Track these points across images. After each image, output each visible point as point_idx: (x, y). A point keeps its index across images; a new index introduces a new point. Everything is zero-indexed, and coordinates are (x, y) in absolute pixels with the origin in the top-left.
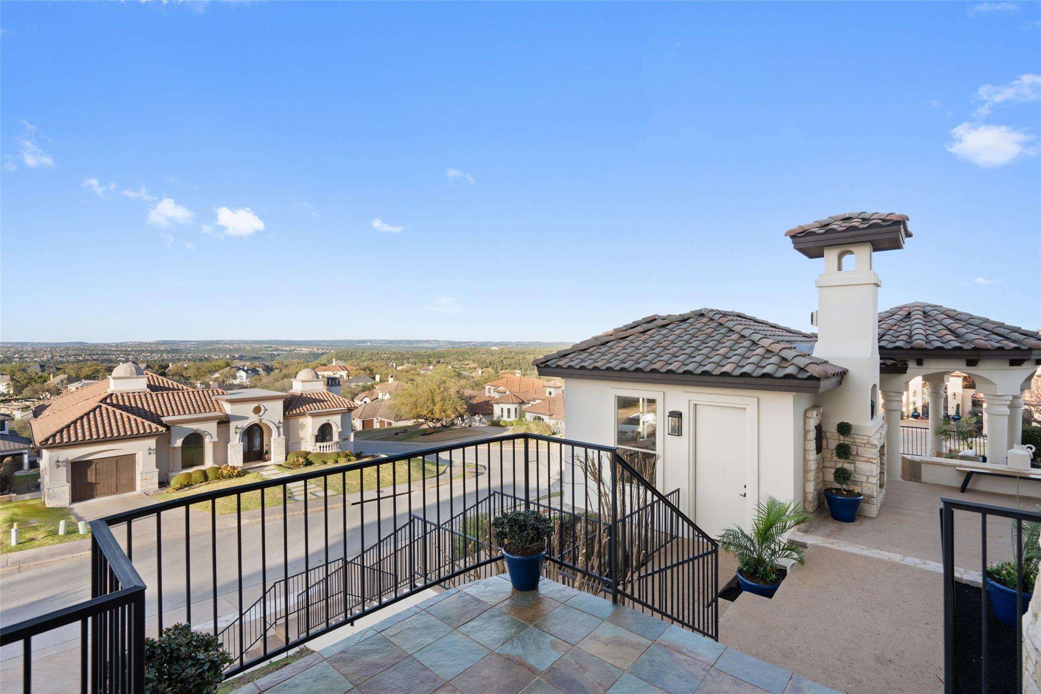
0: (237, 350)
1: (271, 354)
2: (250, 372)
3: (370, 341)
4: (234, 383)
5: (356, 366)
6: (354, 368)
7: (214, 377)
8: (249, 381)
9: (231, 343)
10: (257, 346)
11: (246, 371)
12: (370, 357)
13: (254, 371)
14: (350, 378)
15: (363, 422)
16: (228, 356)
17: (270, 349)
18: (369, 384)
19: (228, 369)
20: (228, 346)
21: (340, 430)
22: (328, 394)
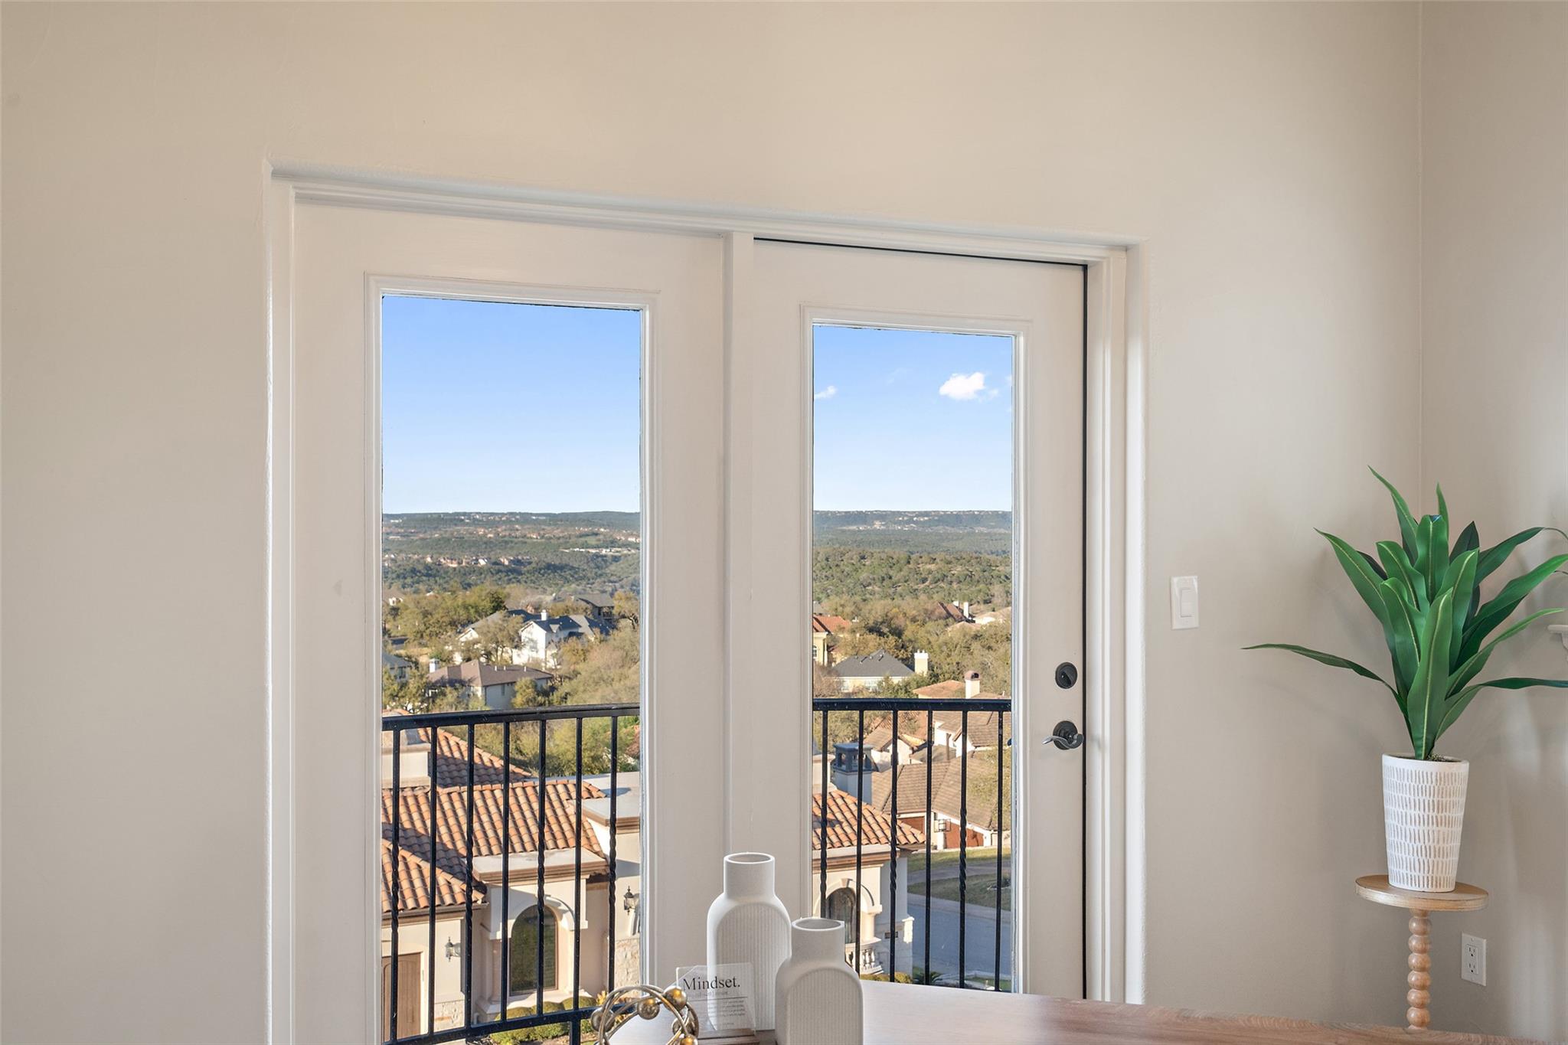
0: (505, 544)
1: (597, 556)
2: (555, 628)
3: (882, 516)
4: (517, 661)
5: (853, 615)
6: (848, 624)
7: (463, 638)
8: (554, 656)
9: (490, 520)
10: (557, 532)
11: (546, 626)
12: (882, 572)
13: (567, 625)
14: (839, 657)
16: (482, 562)
17: (592, 540)
18: (896, 680)
19: (497, 616)
20: (481, 532)
21: (878, 908)
22: (844, 801)
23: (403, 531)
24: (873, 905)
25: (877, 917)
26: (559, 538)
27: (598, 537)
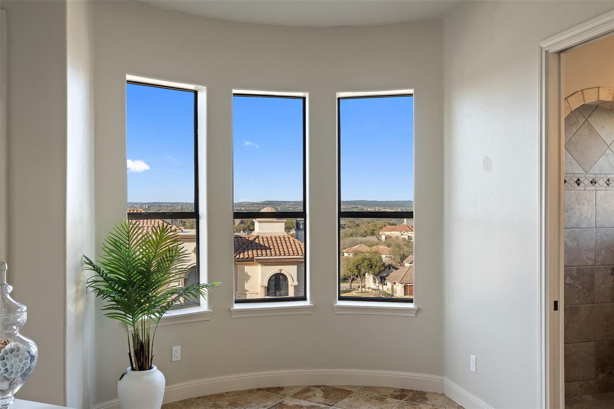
15: (405, 287)
21: (296, 283)
22: (289, 239)
23: (293, 206)
24: (293, 282)
25: (295, 287)
26: (344, 209)
27: (357, 209)
